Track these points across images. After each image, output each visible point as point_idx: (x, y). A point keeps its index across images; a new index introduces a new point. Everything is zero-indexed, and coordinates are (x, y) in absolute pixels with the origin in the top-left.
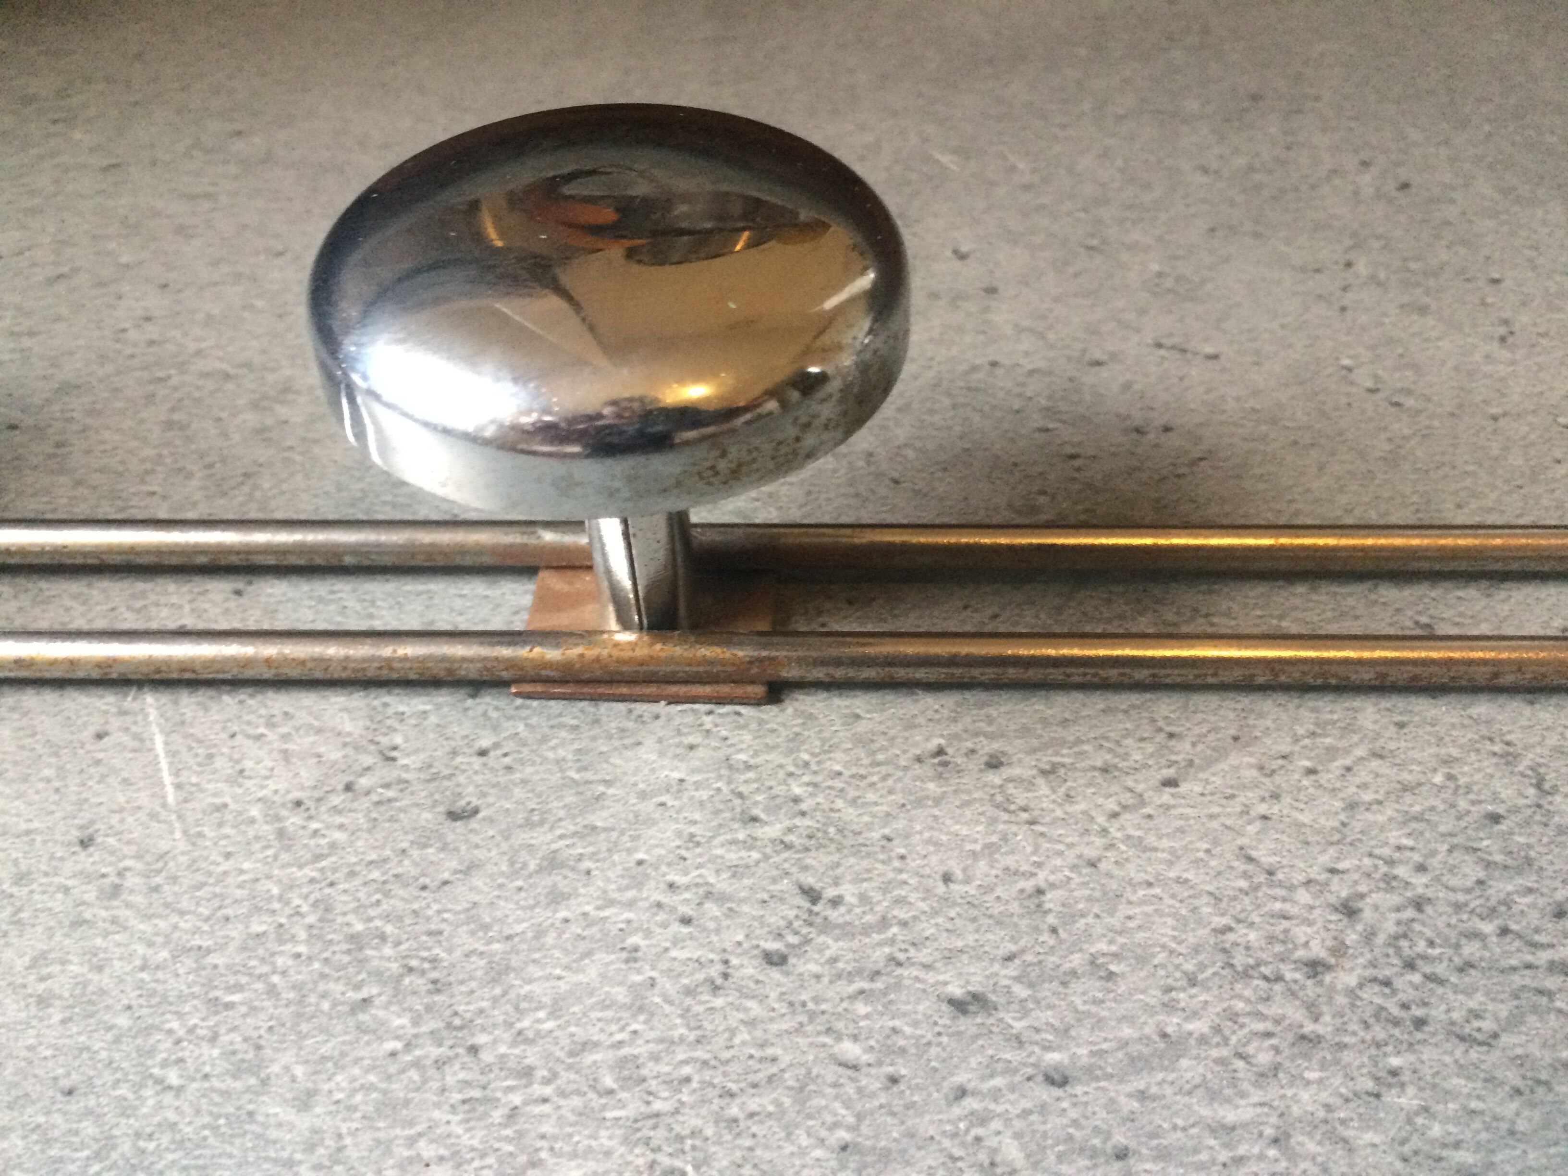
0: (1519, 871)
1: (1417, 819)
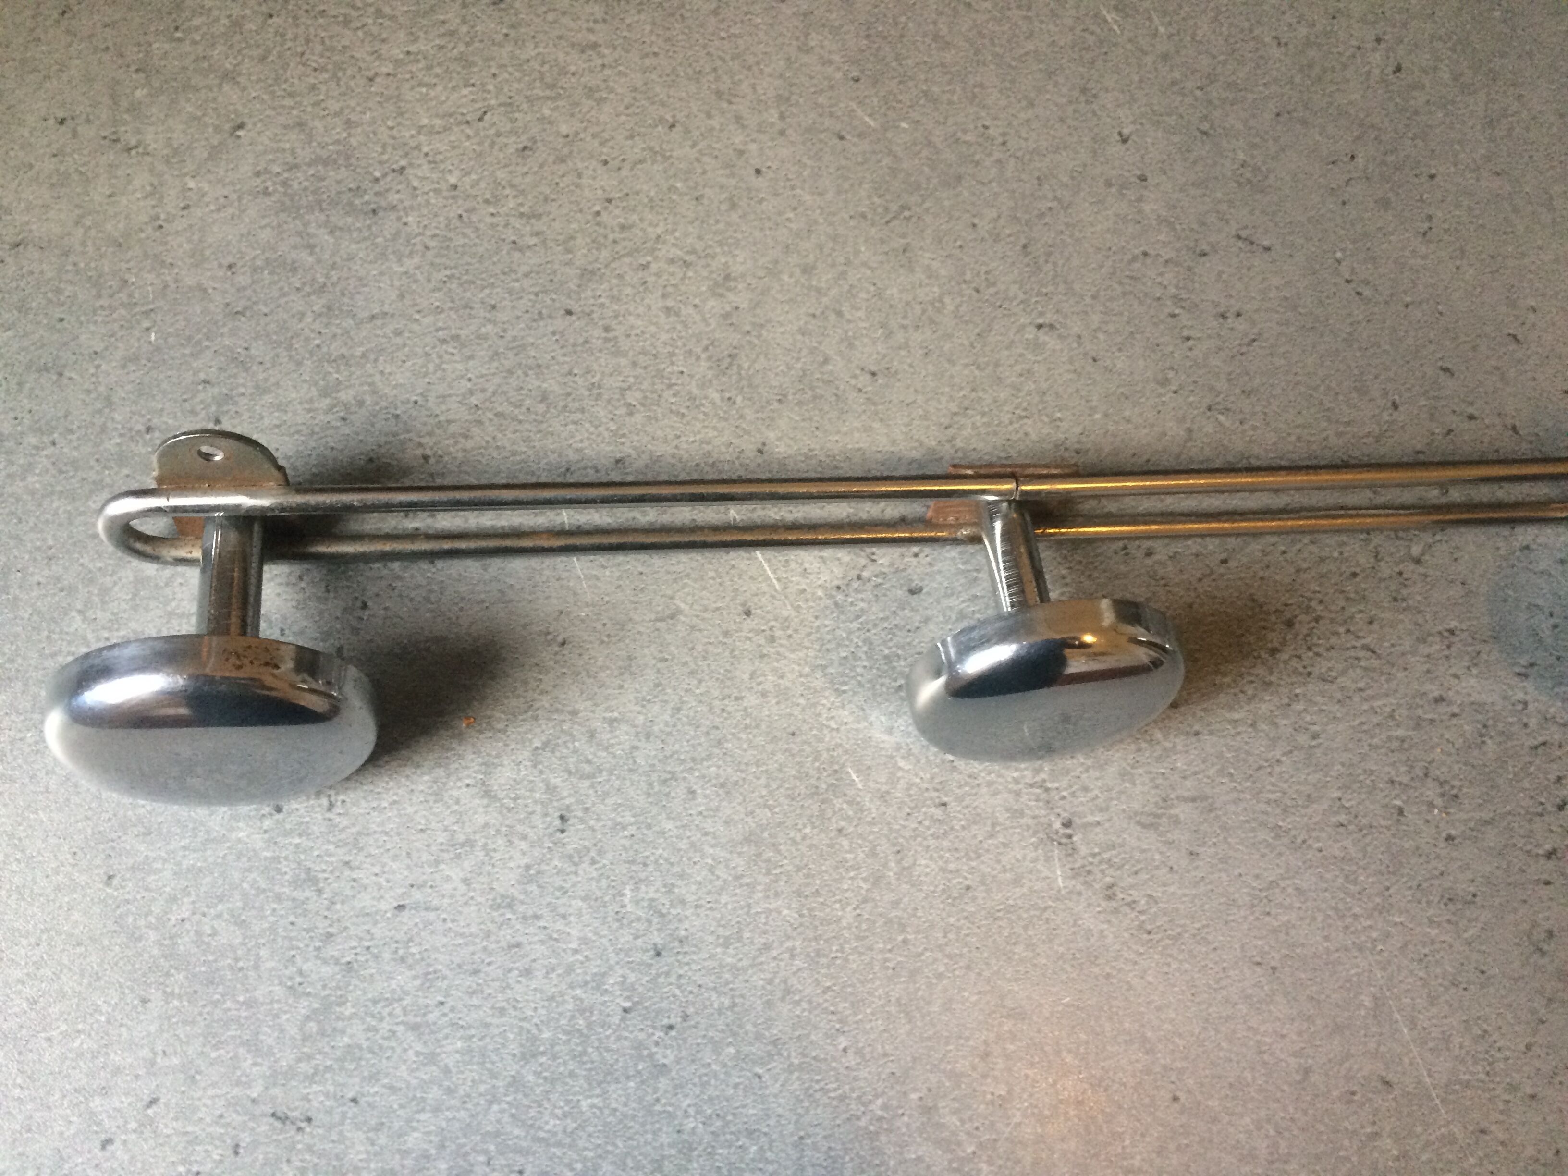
0: (1359, 601)
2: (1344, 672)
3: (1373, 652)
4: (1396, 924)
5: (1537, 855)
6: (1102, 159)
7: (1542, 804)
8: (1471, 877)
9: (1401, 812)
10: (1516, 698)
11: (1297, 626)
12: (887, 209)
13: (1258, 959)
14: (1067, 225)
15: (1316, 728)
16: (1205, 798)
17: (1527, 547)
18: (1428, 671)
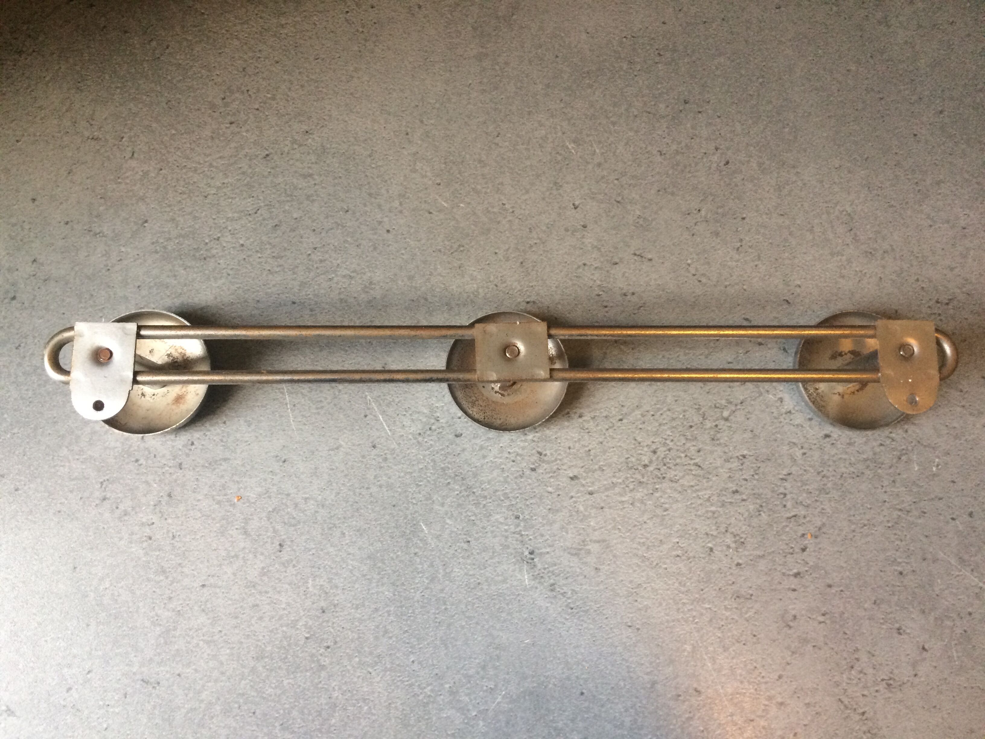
0: (693, 440)
1: (674, 427)
2: (684, 476)
3: (699, 466)
4: (706, 609)
5: (789, 575)
6: (563, 218)
7: (792, 548)
8: (750, 585)
9: (711, 549)
10: (780, 491)
11: (658, 453)
12: (451, 247)
13: (630, 624)
14: (544, 251)
15: (667, 506)
16: (604, 541)
17: (790, 412)
18: (730, 477)
